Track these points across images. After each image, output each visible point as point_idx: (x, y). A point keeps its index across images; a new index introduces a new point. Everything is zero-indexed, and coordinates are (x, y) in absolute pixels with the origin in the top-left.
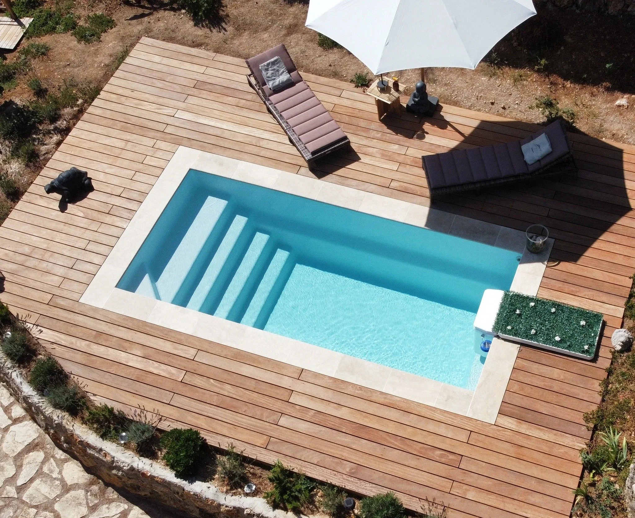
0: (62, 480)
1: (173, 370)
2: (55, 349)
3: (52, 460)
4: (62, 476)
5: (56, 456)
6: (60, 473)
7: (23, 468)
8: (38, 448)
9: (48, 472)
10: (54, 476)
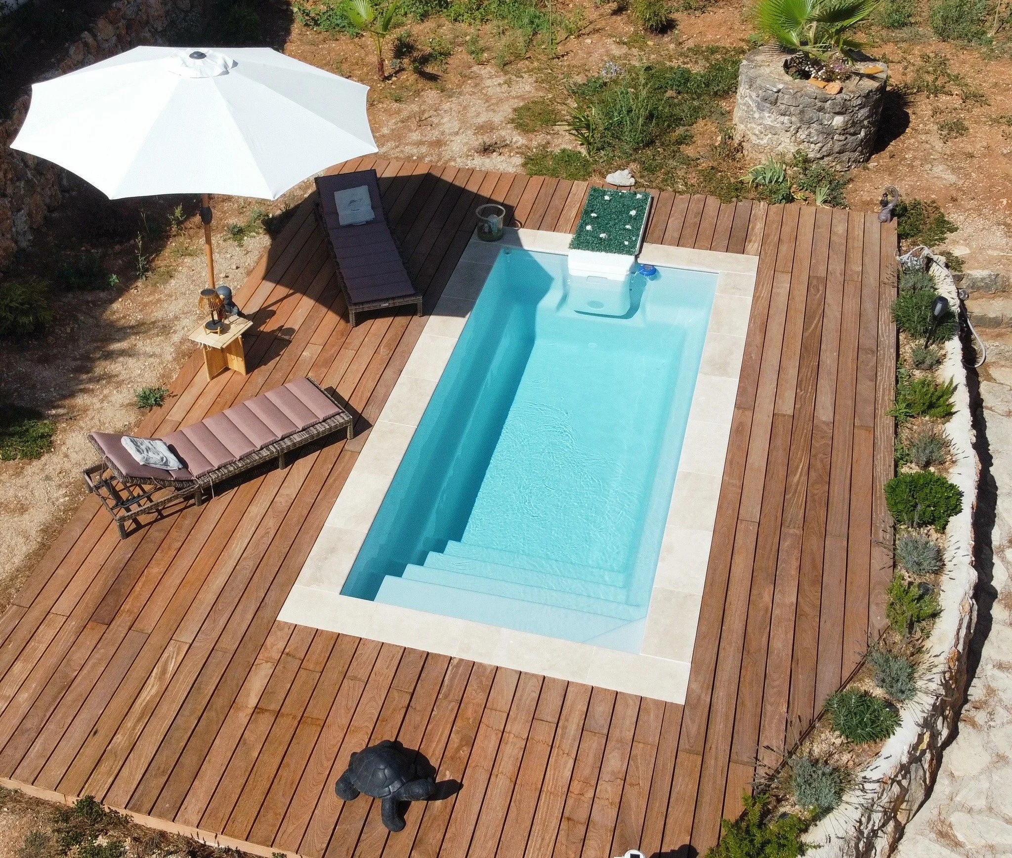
0: (988, 770)
1: (786, 544)
2: (799, 716)
3: (958, 799)
4: (981, 773)
5: (947, 793)
6: (975, 778)
7: (994, 843)
8: (945, 829)
9: (983, 797)
10: (986, 785)
